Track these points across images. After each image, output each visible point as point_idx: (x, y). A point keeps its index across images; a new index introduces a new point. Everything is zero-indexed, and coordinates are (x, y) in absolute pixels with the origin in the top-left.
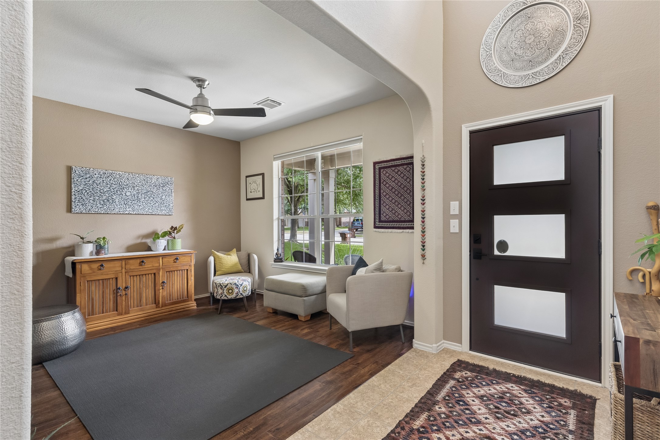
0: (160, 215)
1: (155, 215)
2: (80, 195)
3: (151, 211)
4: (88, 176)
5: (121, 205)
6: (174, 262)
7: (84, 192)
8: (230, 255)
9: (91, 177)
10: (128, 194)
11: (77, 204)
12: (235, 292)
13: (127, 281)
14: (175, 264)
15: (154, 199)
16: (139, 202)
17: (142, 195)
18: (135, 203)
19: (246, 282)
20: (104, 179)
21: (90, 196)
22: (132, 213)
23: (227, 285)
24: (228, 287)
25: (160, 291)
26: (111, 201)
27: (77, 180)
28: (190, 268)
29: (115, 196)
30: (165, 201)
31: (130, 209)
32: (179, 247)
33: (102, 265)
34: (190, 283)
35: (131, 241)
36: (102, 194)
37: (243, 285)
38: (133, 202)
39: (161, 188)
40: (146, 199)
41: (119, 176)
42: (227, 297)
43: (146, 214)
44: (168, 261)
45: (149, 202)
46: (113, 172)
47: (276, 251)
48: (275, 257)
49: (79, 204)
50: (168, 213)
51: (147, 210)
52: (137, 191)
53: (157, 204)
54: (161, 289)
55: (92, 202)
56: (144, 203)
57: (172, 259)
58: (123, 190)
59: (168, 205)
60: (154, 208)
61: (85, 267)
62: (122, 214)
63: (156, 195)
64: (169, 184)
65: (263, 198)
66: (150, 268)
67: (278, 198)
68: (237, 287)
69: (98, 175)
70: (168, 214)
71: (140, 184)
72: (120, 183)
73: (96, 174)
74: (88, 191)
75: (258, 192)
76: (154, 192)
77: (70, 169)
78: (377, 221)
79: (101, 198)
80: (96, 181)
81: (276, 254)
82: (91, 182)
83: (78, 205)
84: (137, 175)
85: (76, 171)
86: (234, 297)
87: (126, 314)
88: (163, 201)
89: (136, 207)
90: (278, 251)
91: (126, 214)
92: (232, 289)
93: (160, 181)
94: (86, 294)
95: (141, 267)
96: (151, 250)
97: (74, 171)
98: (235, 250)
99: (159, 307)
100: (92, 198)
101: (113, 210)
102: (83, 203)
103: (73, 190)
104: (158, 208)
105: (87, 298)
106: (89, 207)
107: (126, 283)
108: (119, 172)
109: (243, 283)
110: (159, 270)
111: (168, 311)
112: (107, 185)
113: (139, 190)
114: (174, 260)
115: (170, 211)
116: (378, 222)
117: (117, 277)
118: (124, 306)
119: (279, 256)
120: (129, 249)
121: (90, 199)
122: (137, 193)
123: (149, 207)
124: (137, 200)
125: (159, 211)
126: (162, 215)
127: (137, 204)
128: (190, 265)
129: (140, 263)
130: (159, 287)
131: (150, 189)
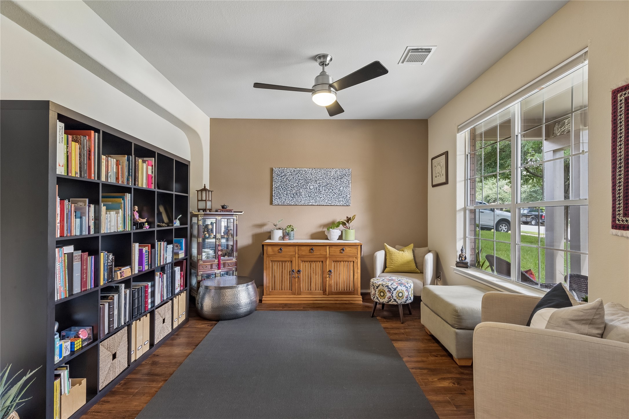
0: (338, 206)
1: (334, 205)
2: (278, 191)
3: (330, 202)
4: (283, 174)
5: (306, 198)
6: (340, 253)
7: (280, 188)
8: (402, 251)
9: (285, 175)
10: (312, 187)
11: (276, 197)
12: (387, 296)
13: (299, 265)
14: (341, 254)
15: (332, 190)
16: (320, 194)
17: (323, 187)
18: (317, 195)
19: (403, 286)
20: (294, 176)
21: (284, 191)
22: (315, 204)
23: (379, 286)
24: (379, 288)
25: (327, 279)
26: (299, 194)
27: (276, 179)
28: (356, 260)
29: (302, 190)
30: (343, 192)
31: (313, 201)
32: (352, 238)
33: (281, 249)
34: (356, 276)
35: (314, 229)
36: (292, 189)
37: (397, 289)
38: (316, 194)
39: (339, 180)
40: (326, 191)
41: (304, 172)
42: (379, 300)
43: (326, 205)
44: (335, 251)
45: (329, 193)
46: (301, 169)
47: (459, 253)
48: (458, 260)
49: (277, 197)
50: (345, 203)
51: (327, 201)
52: (319, 184)
53: (336, 195)
54: (328, 277)
55: (286, 196)
56: (324, 195)
57: (338, 249)
58: (308, 184)
59: (345, 196)
60: (333, 199)
61: (270, 249)
62: (307, 205)
63: (334, 187)
64: (347, 175)
65: (446, 183)
66: (319, 256)
67: (464, 182)
68: (390, 291)
69: (290, 173)
70: (345, 205)
71: (321, 177)
72: (306, 179)
73: (288, 173)
74: (283, 187)
75: (442, 176)
76: (333, 184)
77: (272, 170)
78: (619, 214)
79: (291, 192)
80: (288, 178)
81: (460, 256)
82: (285, 179)
83: (276, 199)
84: (319, 170)
85: (275, 171)
86: (385, 302)
87: (299, 295)
88: (341, 192)
89: (318, 199)
90: (462, 253)
91: (310, 205)
92: (383, 291)
93: (339, 174)
94: (270, 271)
95: (310, 254)
96: (327, 239)
97: (274, 172)
98: (412, 245)
99: (326, 295)
100: (285, 193)
101: (300, 201)
102: (280, 197)
103: (273, 187)
104: (336, 199)
105: (270, 275)
106: (284, 200)
107: (298, 267)
108: (304, 169)
109: (397, 287)
110: (326, 258)
111: (333, 300)
112: (296, 181)
113: (320, 183)
114: (340, 250)
115: (348, 202)
116: (622, 215)
117: (291, 260)
118: (297, 287)
119: (463, 259)
120: (314, 236)
121: (284, 193)
122: (319, 186)
123: (328, 199)
124: (318, 193)
125: (337, 202)
126: (340, 206)
127: (319, 196)
128: (356, 258)
129: (310, 251)
130: (325, 275)
131: (329, 182)
